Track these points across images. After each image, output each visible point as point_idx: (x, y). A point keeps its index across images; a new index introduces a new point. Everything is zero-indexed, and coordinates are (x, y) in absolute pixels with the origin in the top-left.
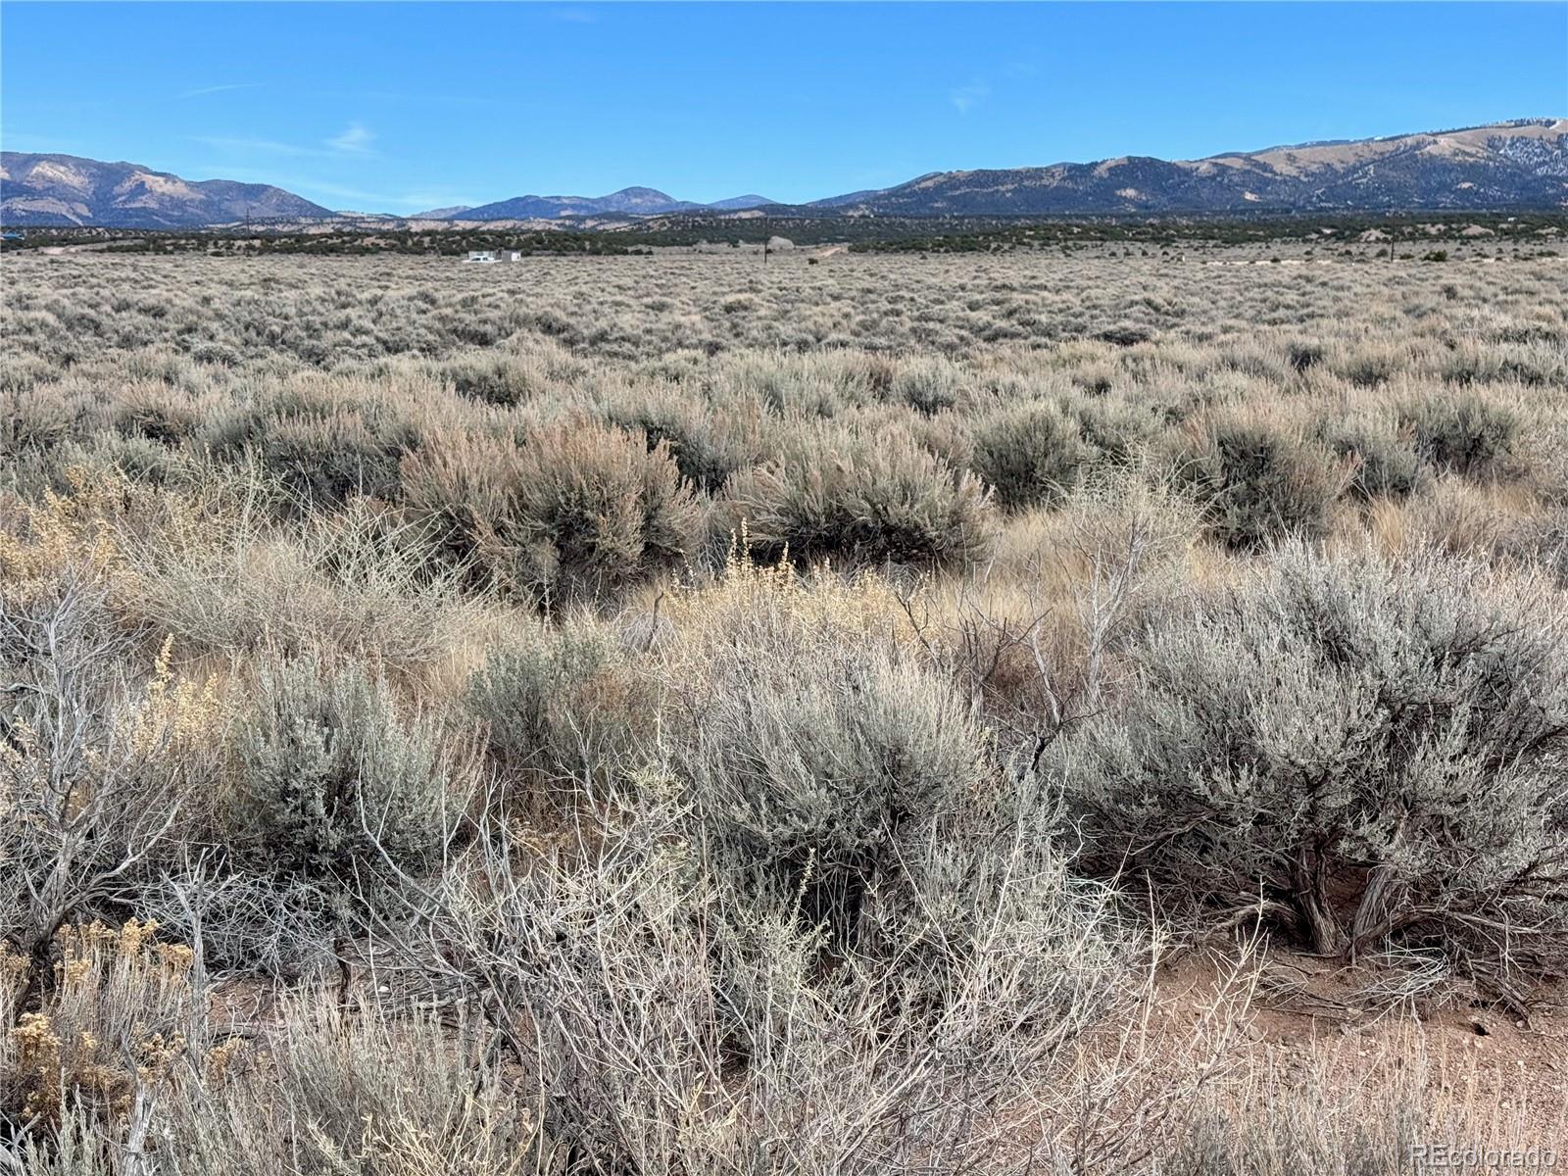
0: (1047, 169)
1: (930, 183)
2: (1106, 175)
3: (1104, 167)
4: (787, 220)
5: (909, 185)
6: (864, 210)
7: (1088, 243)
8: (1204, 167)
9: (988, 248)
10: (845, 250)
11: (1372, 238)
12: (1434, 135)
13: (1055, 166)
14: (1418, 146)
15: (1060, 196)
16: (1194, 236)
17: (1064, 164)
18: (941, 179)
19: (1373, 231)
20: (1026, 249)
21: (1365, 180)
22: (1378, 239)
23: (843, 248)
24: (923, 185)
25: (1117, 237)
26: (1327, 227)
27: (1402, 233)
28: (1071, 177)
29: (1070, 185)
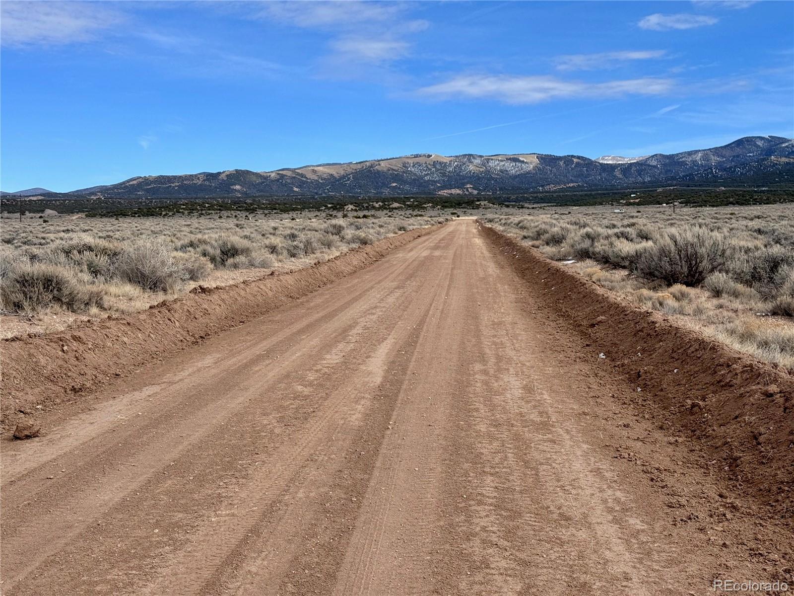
0: (196, 175)
1: (135, 182)
2: (225, 179)
3: (224, 174)
4: (56, 201)
5: (124, 183)
6: (100, 195)
7: (213, 212)
8: (273, 175)
9: (161, 214)
10: (84, 216)
11: (350, 209)
12: (379, 161)
13: (200, 174)
14: (371, 166)
15: (201, 188)
16: (266, 208)
17: (204, 173)
18: (140, 180)
19: (350, 206)
20: (181, 215)
21: (349, 182)
22: (352, 209)
23: (83, 215)
24: (131, 183)
25: (228, 209)
26: (330, 204)
27: (363, 207)
28: (208, 180)
29: (207, 183)
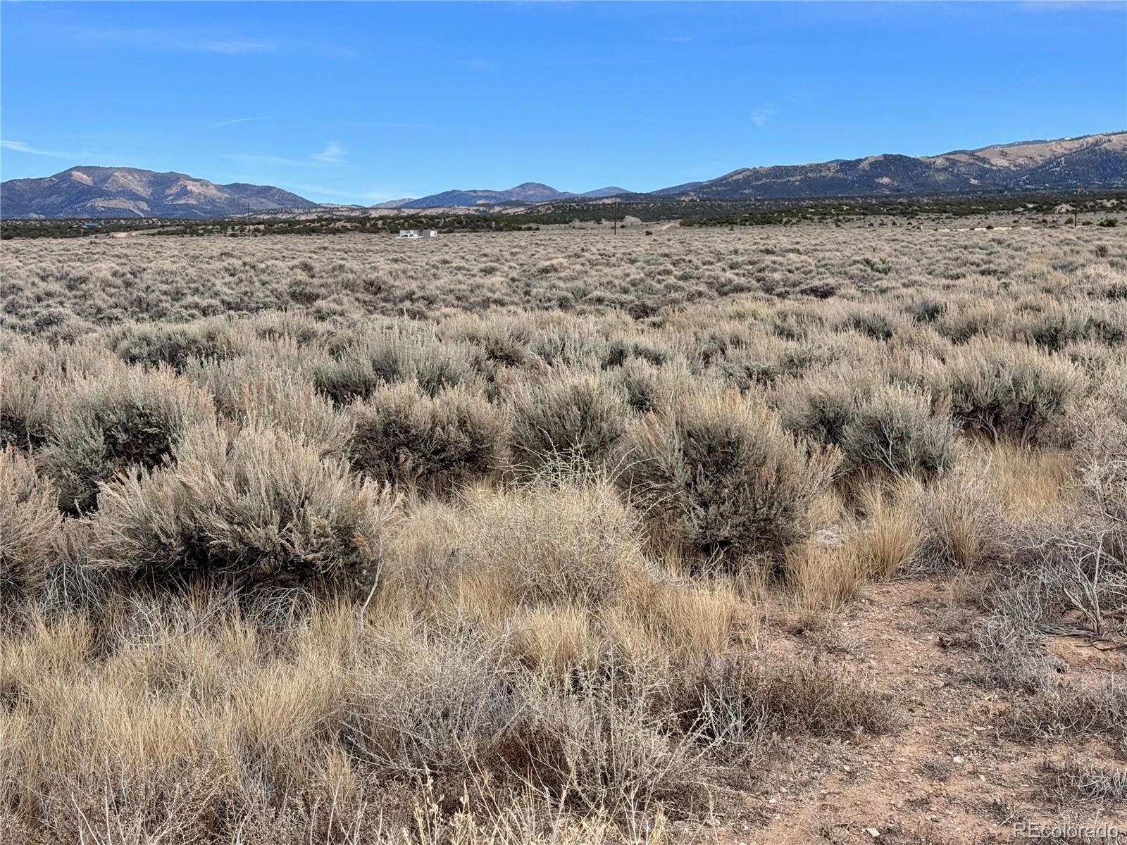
0: (825, 164)
1: (740, 176)
2: (868, 168)
3: (867, 162)
4: (637, 204)
5: (725, 178)
6: (693, 196)
7: (854, 217)
8: (939, 161)
9: (781, 222)
10: (677, 225)
11: (1064, 210)
12: (1108, 135)
13: (831, 162)
14: (1097, 143)
15: (832, 184)
16: (932, 211)
17: (837, 160)
18: (748, 173)
19: (1064, 205)
20: (809, 222)
21: (1058, 169)
22: (1068, 211)
23: (675, 223)
24: (735, 178)
25: (875, 213)
26: (1030, 203)
27: (1086, 207)
28: (842, 170)
29: (841, 175)
